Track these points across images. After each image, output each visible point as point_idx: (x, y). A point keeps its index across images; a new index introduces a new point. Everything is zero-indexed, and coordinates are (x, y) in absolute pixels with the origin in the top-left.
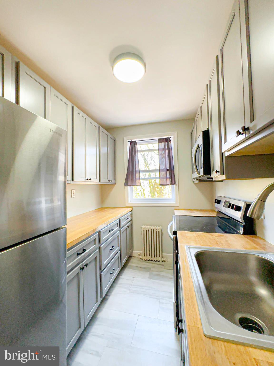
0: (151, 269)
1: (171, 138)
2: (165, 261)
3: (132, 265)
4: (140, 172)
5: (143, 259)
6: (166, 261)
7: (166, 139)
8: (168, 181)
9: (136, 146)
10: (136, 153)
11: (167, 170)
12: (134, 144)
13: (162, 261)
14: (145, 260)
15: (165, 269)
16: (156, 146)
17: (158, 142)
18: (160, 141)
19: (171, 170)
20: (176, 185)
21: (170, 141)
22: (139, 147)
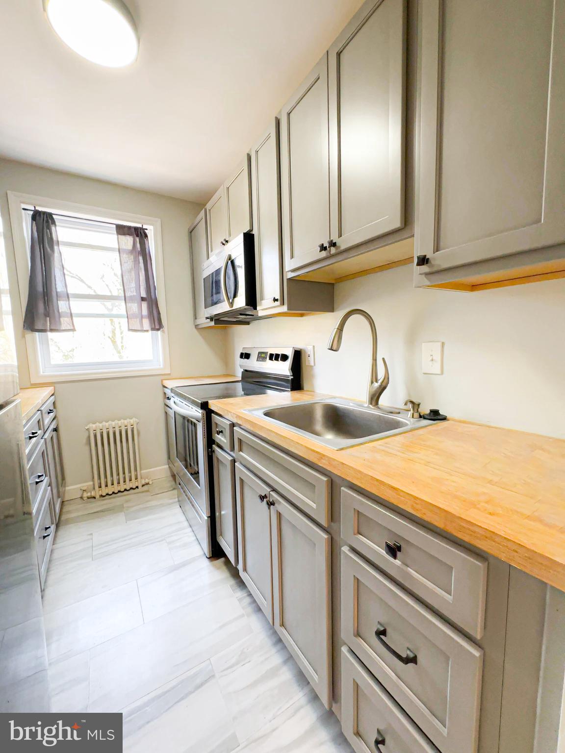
0: (125, 505)
1: (147, 229)
2: (148, 484)
3: (72, 515)
4: (70, 299)
5: (98, 497)
6: (150, 483)
7: (136, 229)
8: (146, 323)
9: (53, 228)
10: (56, 247)
11: (143, 299)
12: (47, 222)
13: (143, 486)
14: (102, 496)
15: (152, 495)
16: (112, 239)
17: (116, 232)
18: (122, 230)
19: (151, 300)
20: (163, 331)
21: (146, 236)
22: (61, 232)
